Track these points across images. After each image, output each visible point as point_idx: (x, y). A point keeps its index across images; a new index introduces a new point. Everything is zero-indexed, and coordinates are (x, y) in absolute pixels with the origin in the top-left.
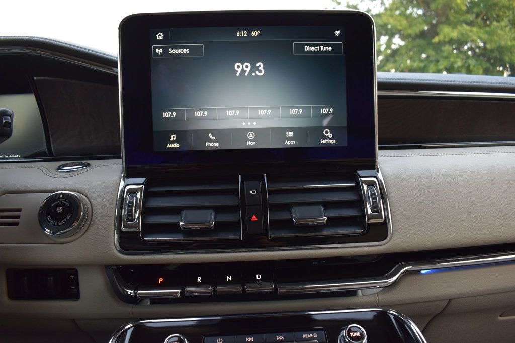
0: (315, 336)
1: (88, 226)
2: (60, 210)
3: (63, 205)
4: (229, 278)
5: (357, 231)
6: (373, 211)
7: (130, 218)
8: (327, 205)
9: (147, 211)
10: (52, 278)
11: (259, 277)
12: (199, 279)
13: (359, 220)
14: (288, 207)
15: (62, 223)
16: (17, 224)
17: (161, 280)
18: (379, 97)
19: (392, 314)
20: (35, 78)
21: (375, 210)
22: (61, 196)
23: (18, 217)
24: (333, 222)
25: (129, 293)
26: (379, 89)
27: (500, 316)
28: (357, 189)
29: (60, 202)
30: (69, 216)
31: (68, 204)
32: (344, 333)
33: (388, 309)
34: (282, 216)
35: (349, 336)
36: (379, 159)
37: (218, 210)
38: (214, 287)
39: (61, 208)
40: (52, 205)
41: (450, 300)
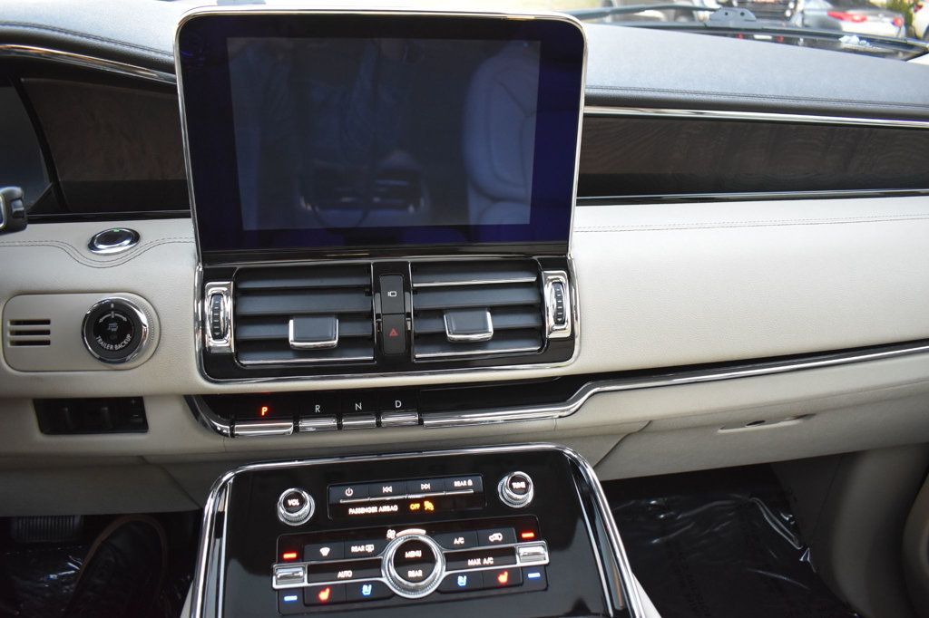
0: (470, 483)
1: (156, 342)
2: (114, 327)
3: (117, 319)
4: (359, 406)
5: (531, 347)
6: (557, 323)
7: (217, 334)
8: (496, 310)
9: (240, 319)
10: (106, 409)
11: (398, 404)
12: (317, 408)
13: (537, 333)
14: (438, 313)
15: (120, 346)
16: (47, 343)
17: (265, 410)
18: (586, 116)
19: (569, 455)
20: (22, 80)
21: (559, 320)
22: (112, 306)
23: (47, 332)
24: (501, 335)
25: (219, 429)
26: (587, 104)
27: (722, 429)
28: (538, 286)
29: (113, 315)
30: (128, 336)
31: (125, 319)
32: (506, 480)
33: (563, 446)
34: (430, 326)
35: (511, 487)
36: (574, 234)
37: (343, 317)
38: (339, 419)
39: (115, 324)
40: (101, 320)
41: (650, 422)
